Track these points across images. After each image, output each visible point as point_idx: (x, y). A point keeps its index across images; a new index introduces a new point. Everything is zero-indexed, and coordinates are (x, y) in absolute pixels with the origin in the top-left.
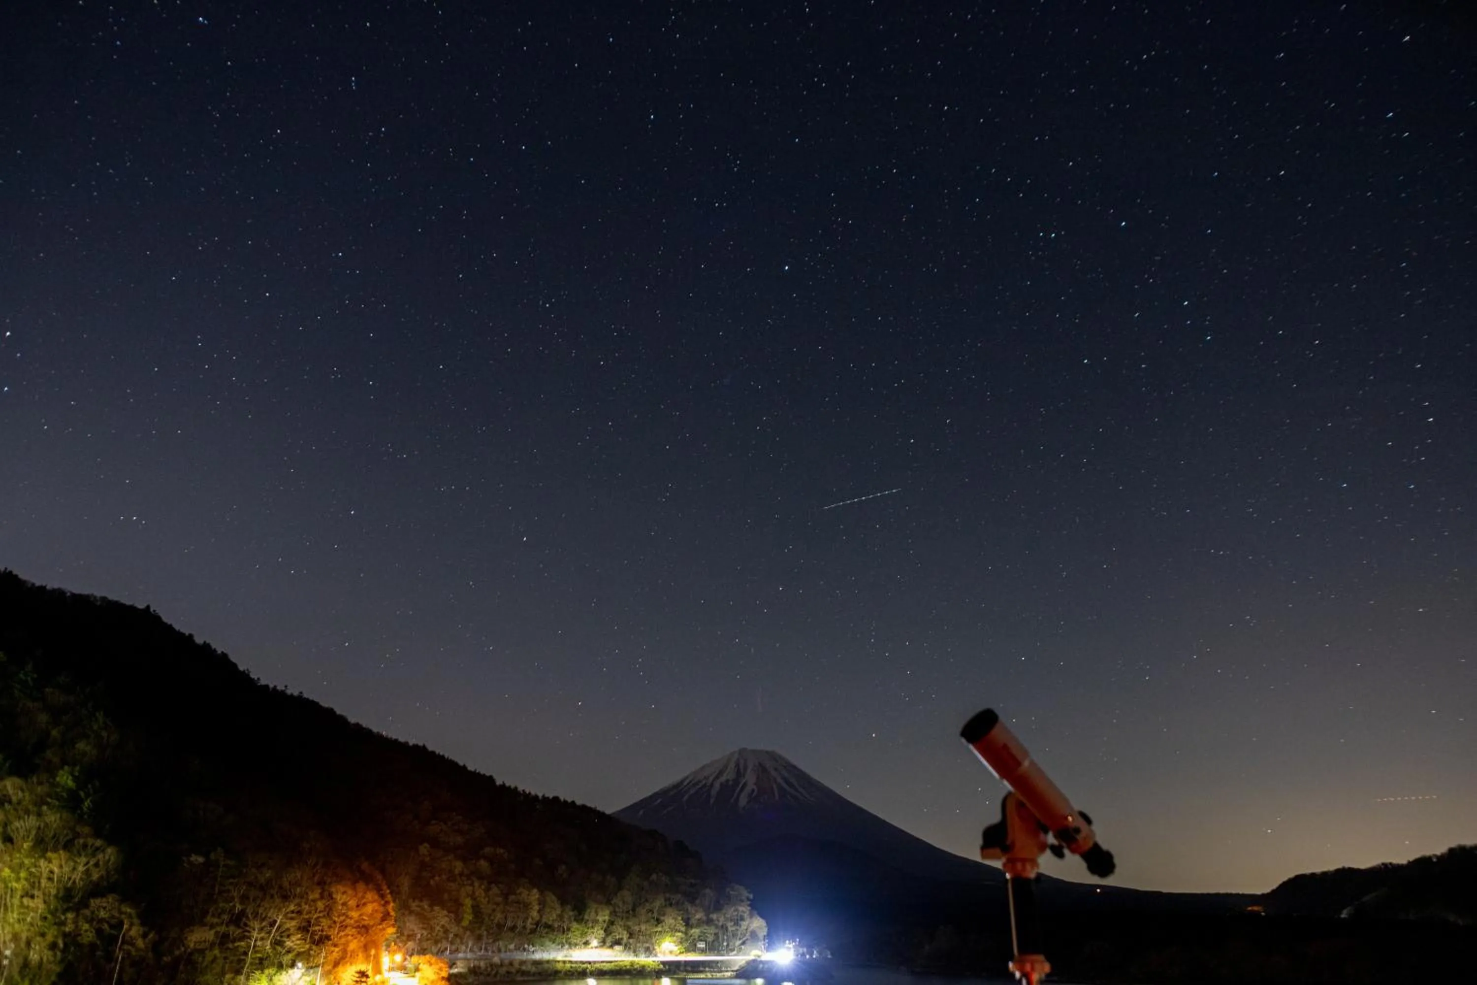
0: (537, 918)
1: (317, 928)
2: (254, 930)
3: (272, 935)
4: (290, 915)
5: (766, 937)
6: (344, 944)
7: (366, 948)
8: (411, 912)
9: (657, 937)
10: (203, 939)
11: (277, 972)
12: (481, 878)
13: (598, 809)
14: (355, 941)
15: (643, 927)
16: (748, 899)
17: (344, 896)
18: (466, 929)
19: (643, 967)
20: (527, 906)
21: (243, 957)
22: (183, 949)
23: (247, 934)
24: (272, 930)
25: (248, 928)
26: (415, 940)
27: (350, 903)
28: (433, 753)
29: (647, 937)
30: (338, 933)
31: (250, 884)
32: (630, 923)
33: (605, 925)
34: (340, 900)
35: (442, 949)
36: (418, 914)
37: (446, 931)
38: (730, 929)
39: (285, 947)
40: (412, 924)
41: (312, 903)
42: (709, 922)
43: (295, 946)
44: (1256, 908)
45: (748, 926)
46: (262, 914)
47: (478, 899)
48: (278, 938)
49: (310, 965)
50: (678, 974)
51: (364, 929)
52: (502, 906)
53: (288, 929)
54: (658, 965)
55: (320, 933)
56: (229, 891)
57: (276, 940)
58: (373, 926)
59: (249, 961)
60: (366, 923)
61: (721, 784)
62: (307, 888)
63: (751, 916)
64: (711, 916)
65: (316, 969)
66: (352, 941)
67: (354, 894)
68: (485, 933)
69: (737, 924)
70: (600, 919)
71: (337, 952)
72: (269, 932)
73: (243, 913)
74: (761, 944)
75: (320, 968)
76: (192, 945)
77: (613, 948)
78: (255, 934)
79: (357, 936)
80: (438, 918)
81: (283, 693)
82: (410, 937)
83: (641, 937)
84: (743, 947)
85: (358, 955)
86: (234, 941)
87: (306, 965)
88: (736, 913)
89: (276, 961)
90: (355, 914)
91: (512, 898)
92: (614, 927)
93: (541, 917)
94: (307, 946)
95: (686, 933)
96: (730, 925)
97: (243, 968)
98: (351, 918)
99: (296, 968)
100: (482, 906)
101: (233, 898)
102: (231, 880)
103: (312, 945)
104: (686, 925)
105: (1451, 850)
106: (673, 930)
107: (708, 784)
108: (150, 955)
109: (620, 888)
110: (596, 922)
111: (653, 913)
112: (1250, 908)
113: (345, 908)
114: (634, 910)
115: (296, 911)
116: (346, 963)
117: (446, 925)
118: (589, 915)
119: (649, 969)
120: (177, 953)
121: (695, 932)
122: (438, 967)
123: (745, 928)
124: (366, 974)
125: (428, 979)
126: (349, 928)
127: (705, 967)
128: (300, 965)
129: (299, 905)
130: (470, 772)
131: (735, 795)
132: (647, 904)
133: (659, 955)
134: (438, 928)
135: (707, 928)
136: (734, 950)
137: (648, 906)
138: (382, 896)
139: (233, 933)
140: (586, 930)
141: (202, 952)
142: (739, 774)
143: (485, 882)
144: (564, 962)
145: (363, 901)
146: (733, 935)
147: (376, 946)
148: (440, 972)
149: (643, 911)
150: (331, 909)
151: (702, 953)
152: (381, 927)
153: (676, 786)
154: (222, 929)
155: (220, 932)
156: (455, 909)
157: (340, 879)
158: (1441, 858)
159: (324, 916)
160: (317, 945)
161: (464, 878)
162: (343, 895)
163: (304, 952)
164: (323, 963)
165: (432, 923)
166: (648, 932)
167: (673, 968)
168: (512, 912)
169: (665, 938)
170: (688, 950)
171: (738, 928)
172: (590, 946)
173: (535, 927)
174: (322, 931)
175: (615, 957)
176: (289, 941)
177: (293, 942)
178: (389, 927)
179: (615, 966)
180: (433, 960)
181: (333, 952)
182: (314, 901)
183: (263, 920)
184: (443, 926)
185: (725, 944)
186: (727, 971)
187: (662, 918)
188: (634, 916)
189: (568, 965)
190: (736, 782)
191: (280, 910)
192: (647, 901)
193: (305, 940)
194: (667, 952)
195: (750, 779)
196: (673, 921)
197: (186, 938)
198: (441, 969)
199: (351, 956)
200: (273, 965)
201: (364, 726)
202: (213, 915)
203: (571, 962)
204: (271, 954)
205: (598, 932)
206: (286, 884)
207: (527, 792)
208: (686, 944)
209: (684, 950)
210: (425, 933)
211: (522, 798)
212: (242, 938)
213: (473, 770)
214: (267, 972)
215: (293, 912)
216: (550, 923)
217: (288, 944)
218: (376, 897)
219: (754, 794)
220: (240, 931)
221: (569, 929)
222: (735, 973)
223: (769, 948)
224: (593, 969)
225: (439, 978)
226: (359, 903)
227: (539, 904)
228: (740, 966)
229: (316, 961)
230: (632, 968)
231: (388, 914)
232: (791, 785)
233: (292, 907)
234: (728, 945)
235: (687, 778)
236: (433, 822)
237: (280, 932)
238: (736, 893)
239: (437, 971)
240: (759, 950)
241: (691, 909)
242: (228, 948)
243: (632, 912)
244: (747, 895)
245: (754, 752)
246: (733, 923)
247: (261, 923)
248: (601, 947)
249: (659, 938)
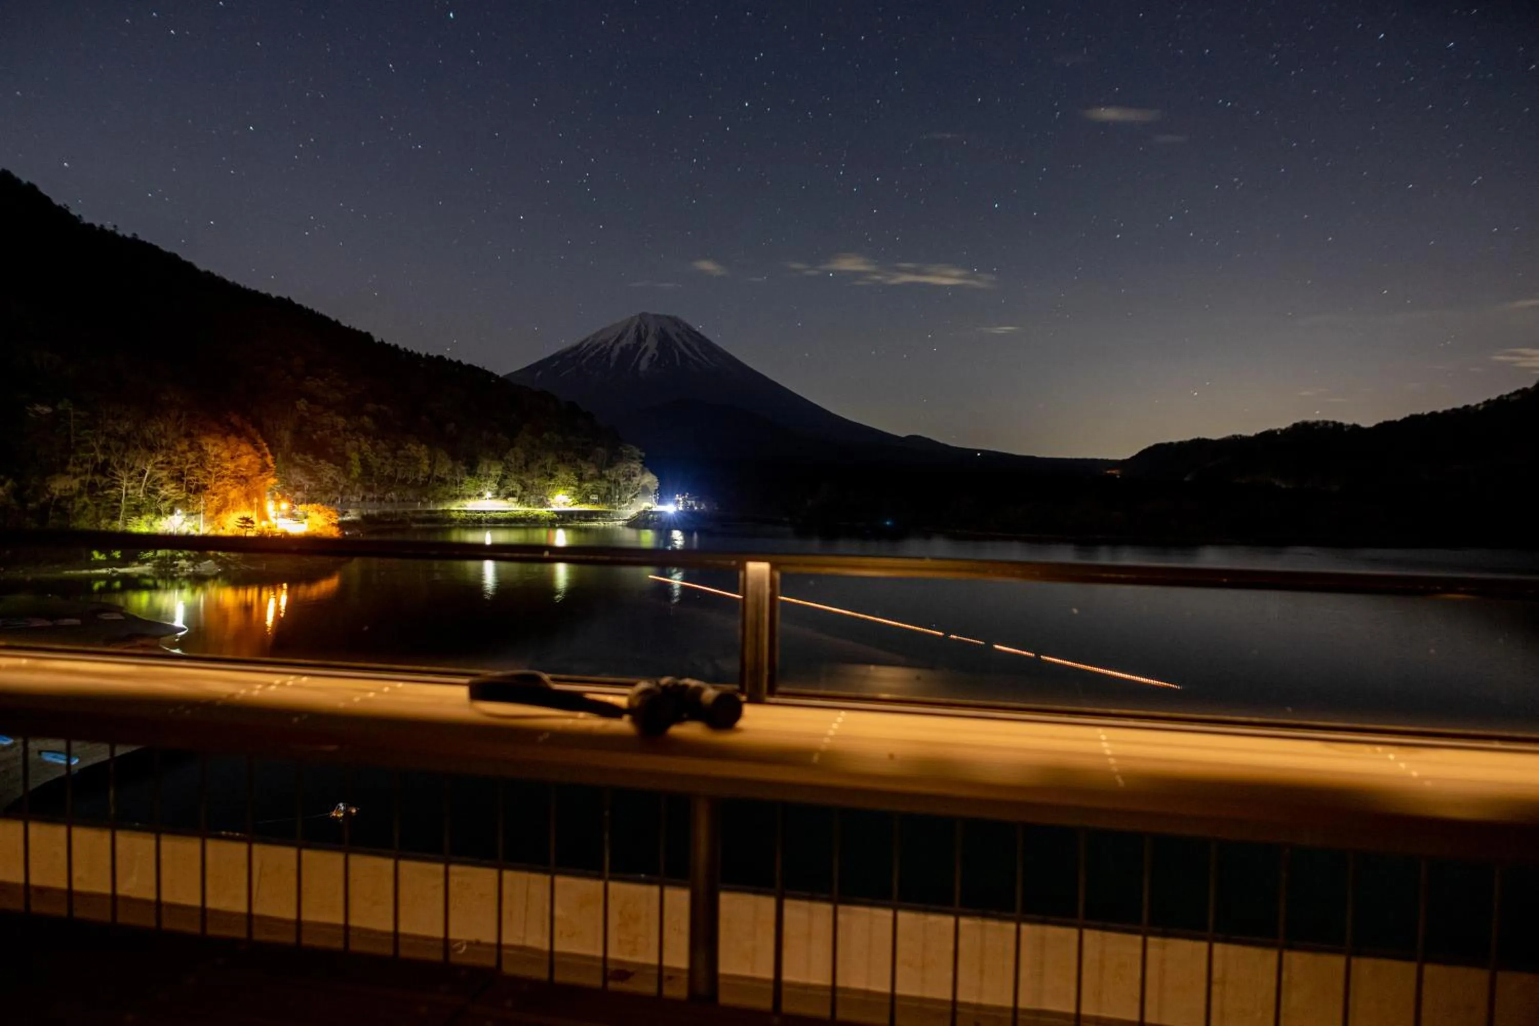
0: (429, 472)
1: (191, 478)
2: (123, 479)
3: (144, 484)
4: (160, 466)
5: (657, 491)
6: (223, 493)
7: (248, 496)
8: (296, 465)
9: (550, 490)
10: (68, 487)
11: (156, 518)
12: (367, 434)
13: (486, 369)
14: (235, 490)
15: (536, 481)
16: (640, 457)
17: (216, 449)
18: (355, 481)
19: (537, 516)
20: (417, 460)
21: (116, 504)
22: (48, 496)
23: (117, 483)
24: (142, 479)
25: (116, 478)
26: (303, 491)
27: (223, 455)
28: (300, 306)
29: (541, 490)
30: (215, 483)
31: (109, 435)
32: (522, 478)
33: (498, 479)
34: (212, 451)
35: (332, 499)
36: (301, 466)
37: (335, 483)
38: (622, 484)
39: (161, 495)
40: (298, 476)
41: (181, 455)
42: (602, 477)
43: (171, 495)
44: (1114, 472)
45: (640, 481)
46: (128, 464)
47: (365, 454)
48: (151, 487)
49: (190, 512)
50: (572, 523)
51: (242, 479)
52: (390, 460)
53: (159, 479)
54: (552, 515)
55: (195, 483)
56: (86, 441)
57: (148, 488)
58: (252, 476)
59: (123, 508)
60: (244, 474)
61: (622, 349)
62: (173, 440)
63: (643, 472)
64: (604, 472)
65: (198, 516)
66: (231, 490)
67: (225, 446)
68: (376, 484)
69: (629, 478)
70: (493, 473)
71: (218, 500)
72: (140, 481)
73: (106, 463)
74: (652, 497)
75: (202, 515)
76: (57, 493)
77: (507, 500)
78: (125, 483)
79: (236, 485)
80: (326, 470)
81: (113, 234)
82: (298, 488)
83: (535, 491)
84: (634, 499)
85: (240, 503)
86: (103, 489)
87: (186, 512)
88: (627, 470)
89: (153, 508)
90: (231, 466)
91: (400, 453)
92: (507, 480)
93: (432, 471)
94: (184, 495)
95: (579, 487)
96: (622, 480)
97: (119, 514)
98: (227, 469)
99: (176, 515)
100: (370, 460)
101: (93, 450)
102: (87, 431)
103: (189, 494)
104: (579, 480)
105: (1295, 425)
106: (565, 485)
107: (608, 347)
108: (13, 501)
109: (512, 445)
110: (489, 476)
111: (546, 468)
112: (1108, 472)
113: (218, 459)
114: (526, 465)
115: (166, 461)
116: (229, 510)
117: (334, 477)
118: (482, 468)
119: (543, 518)
120: (42, 500)
121: (588, 486)
122: (326, 514)
123: (637, 482)
124: (251, 519)
125: (317, 525)
126: (226, 479)
127: (597, 517)
128: (179, 511)
129: (167, 455)
130: (344, 328)
131: (636, 360)
132: (540, 461)
133: (553, 505)
134: (326, 480)
135: (599, 482)
136: (625, 502)
137: (540, 462)
138: (258, 449)
139: (101, 482)
140: (479, 483)
141: (70, 499)
142: (640, 339)
143: (371, 438)
144: (459, 511)
145: (238, 453)
146: (625, 490)
147: (259, 495)
148: (330, 519)
149: (537, 467)
150: (203, 460)
151: (595, 504)
152: (261, 477)
153: (576, 348)
154: (88, 478)
155: (85, 481)
156: (341, 461)
157: (209, 432)
158: (1285, 432)
159: (197, 467)
160: (194, 493)
161: (348, 433)
162: (213, 447)
163: (181, 500)
164: (204, 510)
165: (320, 475)
166: (542, 486)
167: (567, 517)
168: (402, 466)
169: (558, 491)
170: (580, 502)
171: (630, 483)
172: (484, 498)
173: (427, 479)
174: (197, 481)
175: (509, 507)
176: (163, 490)
177: (167, 490)
178: (270, 477)
179: (510, 515)
180: (321, 508)
181: (213, 500)
182: (184, 452)
183: (132, 469)
184: (331, 478)
185: (617, 497)
186: (620, 520)
187: (555, 473)
188: (527, 471)
189: (463, 514)
190: (637, 347)
191: (147, 460)
192: (539, 457)
193: (181, 488)
194: (560, 503)
195: (651, 343)
196: (566, 476)
197: (49, 486)
198: (330, 516)
199: (233, 504)
200: (150, 511)
201: (216, 274)
202: (75, 465)
203: (465, 511)
204: (146, 502)
205: (492, 485)
206: (149, 435)
207: (410, 351)
208: (579, 497)
209: (577, 502)
210: (313, 484)
211: (404, 356)
212: (112, 487)
213: (347, 326)
214: (145, 518)
215: (162, 462)
216: (442, 476)
217: (163, 492)
218: (251, 449)
219: (655, 359)
220: (108, 480)
221: (461, 482)
222: (626, 522)
223: (660, 502)
224: (488, 517)
225: (329, 525)
226: (234, 455)
227: (430, 459)
228: (631, 516)
229: (196, 508)
230: (527, 517)
231: (267, 465)
232: (695, 353)
233: (160, 458)
234: (619, 498)
235: (587, 340)
236: (308, 378)
237: (151, 481)
238: (628, 452)
239: (327, 518)
240: (650, 502)
241: (584, 466)
242: (98, 496)
243: (526, 466)
244: (640, 453)
245: (656, 316)
246: (625, 479)
247: (129, 473)
248: (495, 498)
249: (552, 491)
